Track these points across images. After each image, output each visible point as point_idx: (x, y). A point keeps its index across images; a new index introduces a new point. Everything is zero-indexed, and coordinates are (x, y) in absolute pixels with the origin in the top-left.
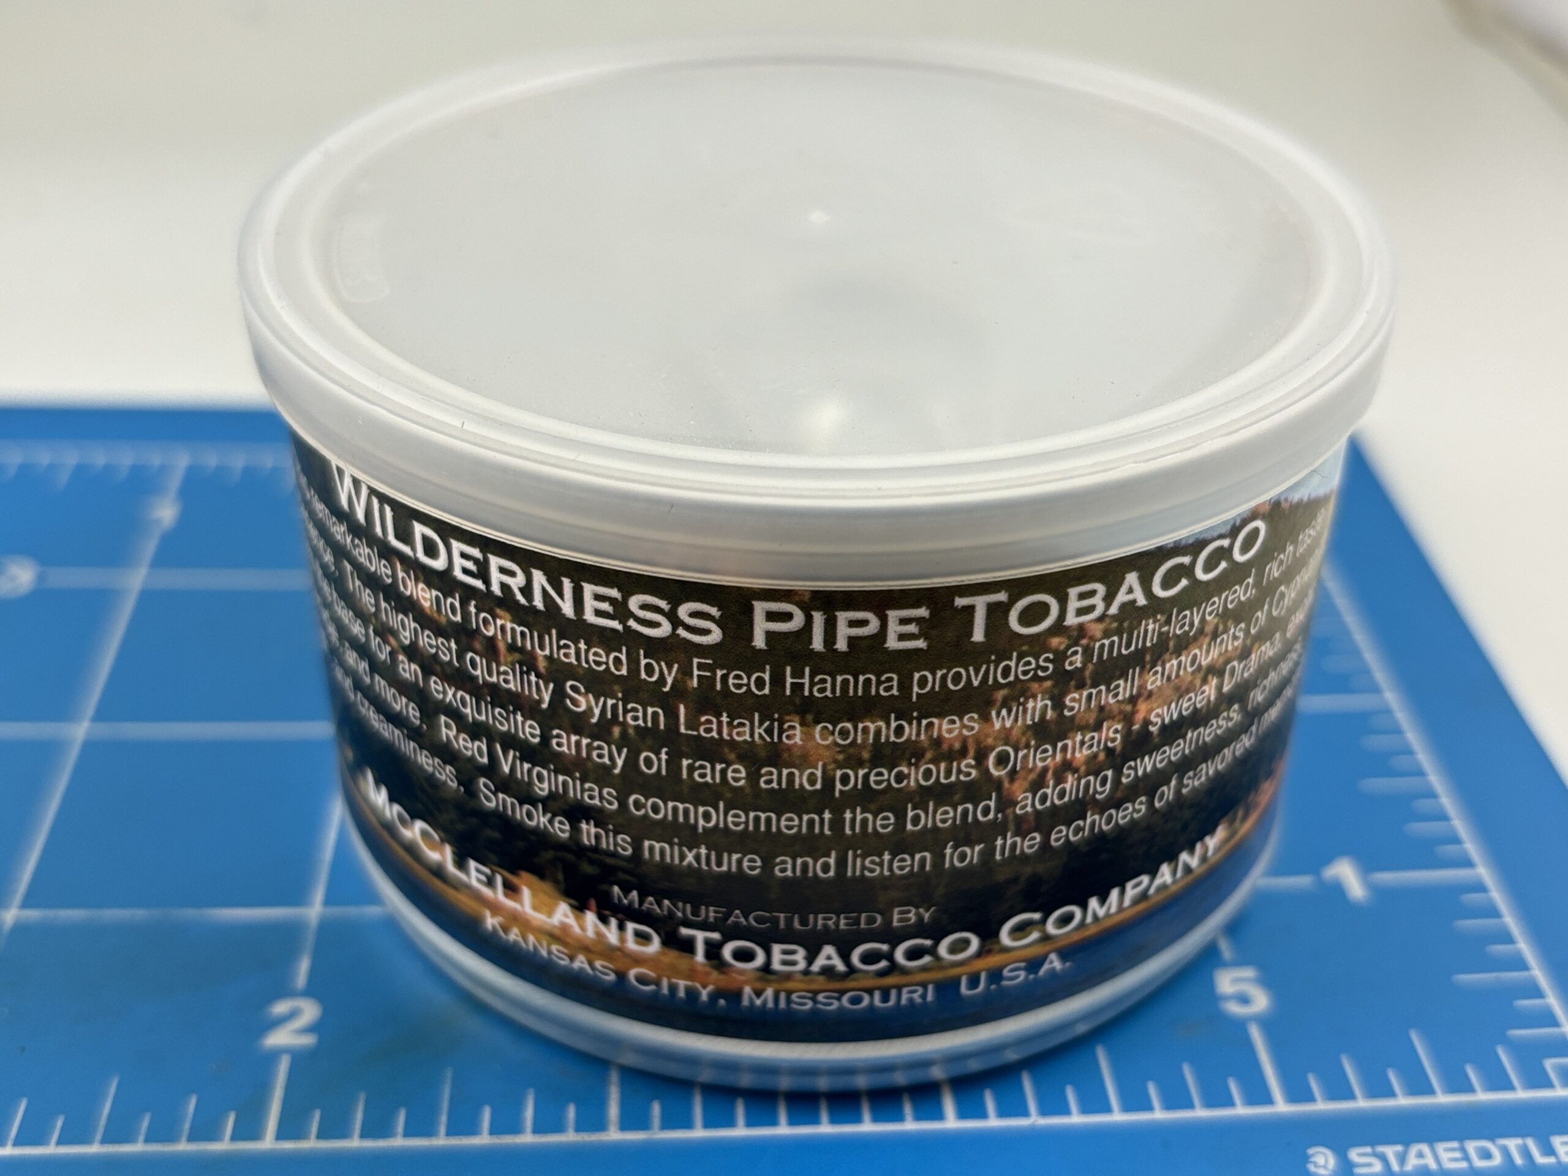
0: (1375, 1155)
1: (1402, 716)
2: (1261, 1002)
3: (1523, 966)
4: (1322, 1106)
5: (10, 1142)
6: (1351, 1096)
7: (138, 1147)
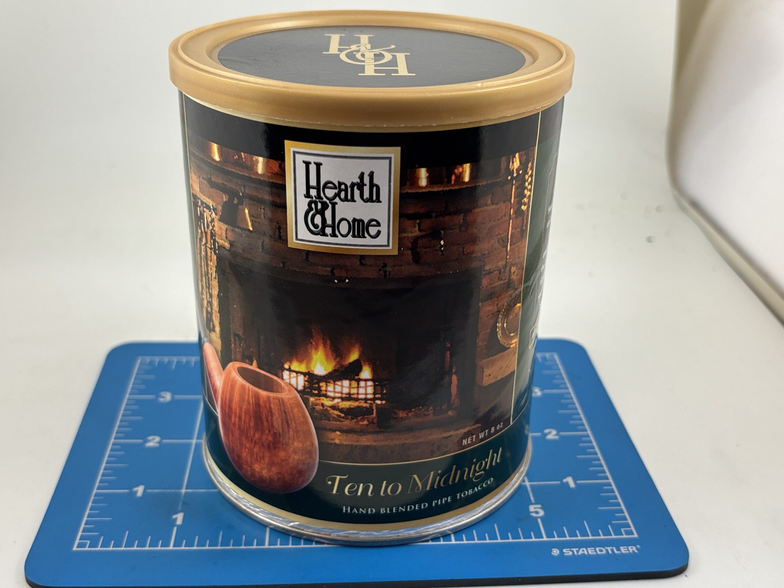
0: (570, 551)
1: (592, 438)
2: (542, 513)
3: (620, 505)
4: (556, 539)
5: (195, 546)
6: (566, 537)
7: (231, 547)
